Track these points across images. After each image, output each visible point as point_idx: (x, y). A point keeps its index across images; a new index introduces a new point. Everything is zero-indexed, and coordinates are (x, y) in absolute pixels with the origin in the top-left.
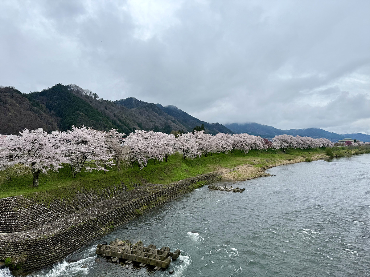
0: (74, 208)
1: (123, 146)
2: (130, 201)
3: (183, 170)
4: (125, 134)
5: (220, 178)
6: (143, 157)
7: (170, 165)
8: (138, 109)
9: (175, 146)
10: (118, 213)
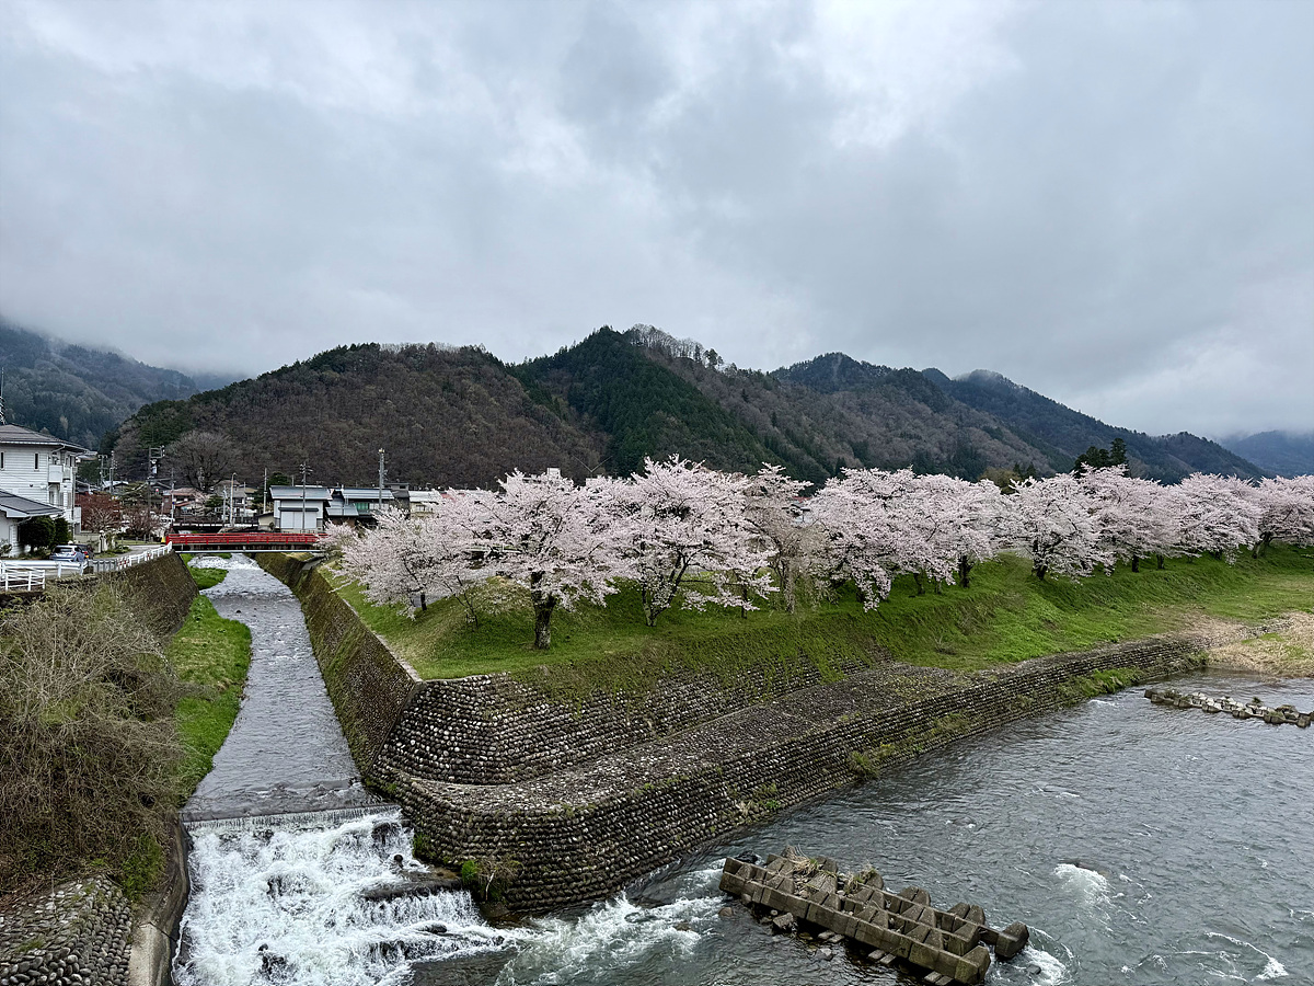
0: (650, 724)
1: (804, 526)
2: (832, 722)
3: (1037, 620)
4: (809, 484)
5: (1203, 662)
6: (876, 567)
7: (983, 598)
8: (854, 395)
9: (1001, 525)
10: (792, 756)
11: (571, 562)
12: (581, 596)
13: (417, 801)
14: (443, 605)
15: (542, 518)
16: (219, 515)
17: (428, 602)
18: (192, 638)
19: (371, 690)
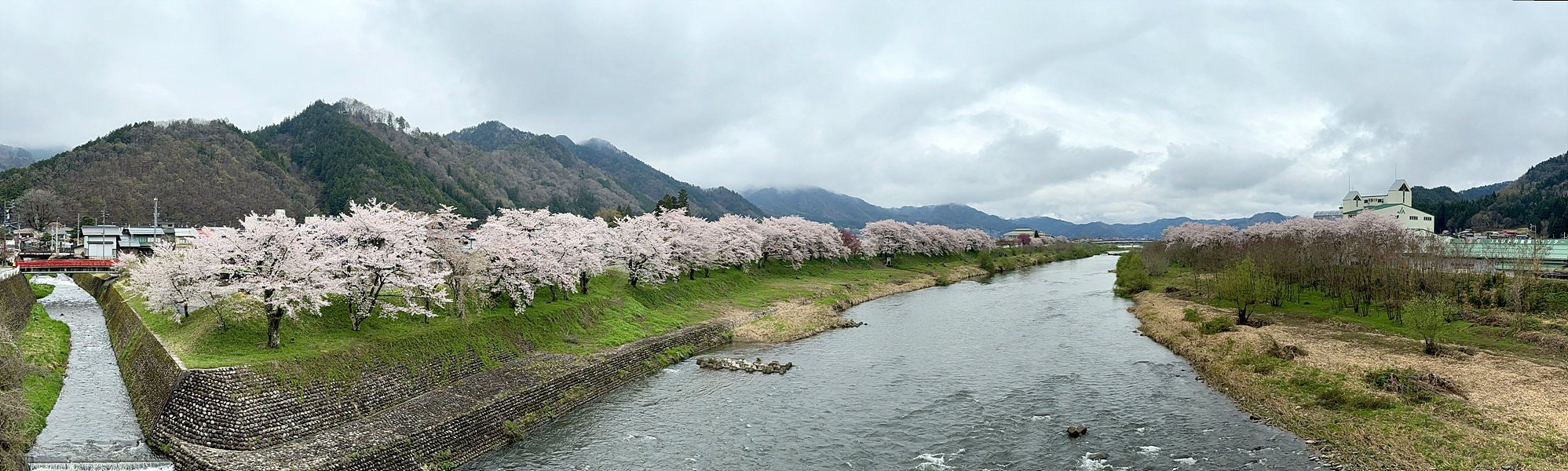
0: (356, 407)
1: (470, 252)
2: (491, 399)
3: (631, 316)
4: (474, 220)
5: (730, 338)
6: (523, 282)
7: (596, 302)
8: (508, 153)
9: (608, 249)
10: (462, 427)
11: (295, 281)
12: (302, 308)
13: (184, 460)
14: (200, 313)
15: (272, 249)
16: (49, 247)
17: (190, 311)
18: (33, 333)
19: (151, 375)
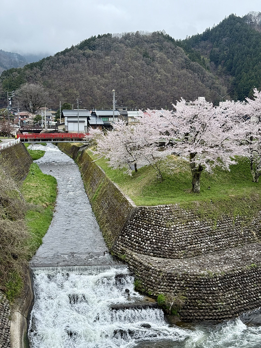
11: (212, 147)
12: (216, 166)
13: (135, 264)
14: (145, 169)
15: (196, 125)
16: (40, 124)
17: (138, 168)
18: (31, 183)
19: (112, 210)
